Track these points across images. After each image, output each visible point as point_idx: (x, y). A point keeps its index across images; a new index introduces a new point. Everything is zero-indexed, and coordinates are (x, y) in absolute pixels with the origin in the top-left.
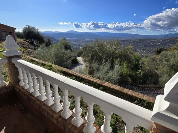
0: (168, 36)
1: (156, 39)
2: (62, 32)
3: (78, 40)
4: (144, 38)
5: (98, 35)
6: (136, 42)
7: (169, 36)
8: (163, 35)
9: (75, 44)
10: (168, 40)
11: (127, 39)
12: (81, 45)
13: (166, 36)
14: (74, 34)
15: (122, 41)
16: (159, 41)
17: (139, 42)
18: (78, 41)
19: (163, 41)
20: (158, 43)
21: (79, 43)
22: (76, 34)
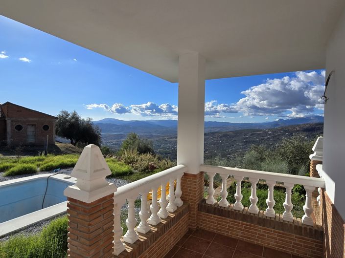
0: (279, 125)
1: (261, 130)
4: (240, 129)
5: (159, 126)
6: (229, 135)
7: (280, 123)
8: (269, 123)
10: (281, 130)
11: (213, 130)
13: (276, 124)
14: (114, 125)
16: (266, 133)
17: (235, 136)
18: (122, 137)
19: (274, 132)
20: (266, 136)
22: (117, 125)
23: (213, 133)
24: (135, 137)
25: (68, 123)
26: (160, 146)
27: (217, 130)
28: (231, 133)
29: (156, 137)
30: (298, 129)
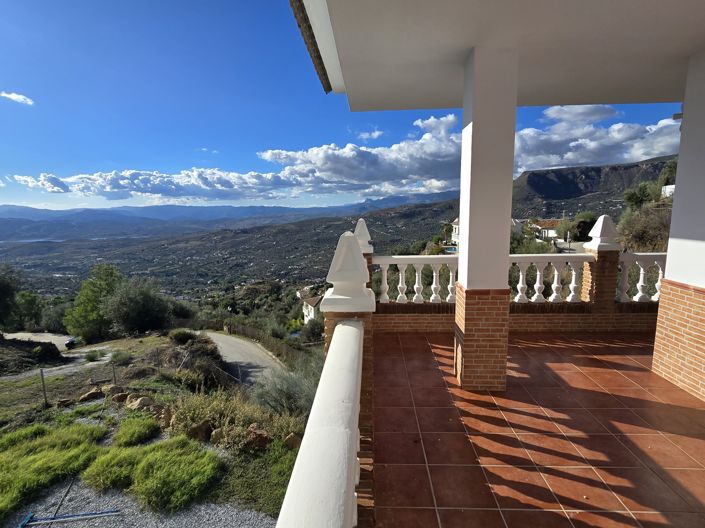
4: (307, 218)
6: (288, 231)
8: (353, 206)
11: (259, 223)
15: (244, 231)
17: (298, 232)
18: (51, 249)
22: (33, 222)
23: (260, 229)
24: (112, 274)
26: (151, 261)
27: (267, 222)
28: (292, 226)
29: (141, 242)
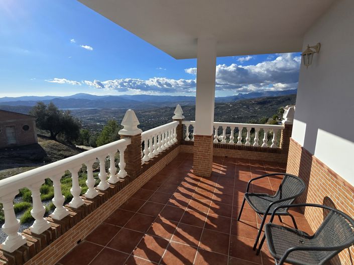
1: (224, 104)
2: (61, 97)
3: (95, 111)
9: (90, 119)
10: (240, 103)
12: (104, 119)
13: (236, 98)
16: (228, 106)
19: (234, 105)
20: (228, 109)
21: (98, 116)
25: (46, 117)
30: (253, 102)
